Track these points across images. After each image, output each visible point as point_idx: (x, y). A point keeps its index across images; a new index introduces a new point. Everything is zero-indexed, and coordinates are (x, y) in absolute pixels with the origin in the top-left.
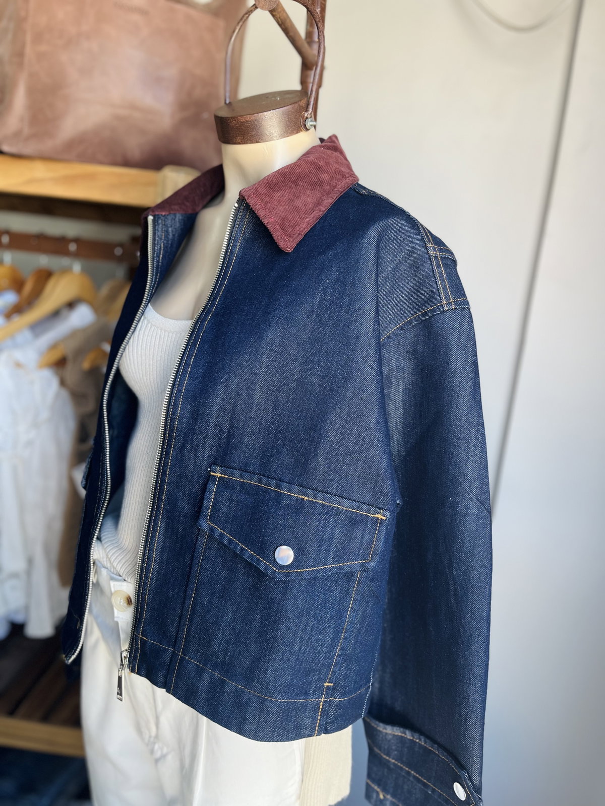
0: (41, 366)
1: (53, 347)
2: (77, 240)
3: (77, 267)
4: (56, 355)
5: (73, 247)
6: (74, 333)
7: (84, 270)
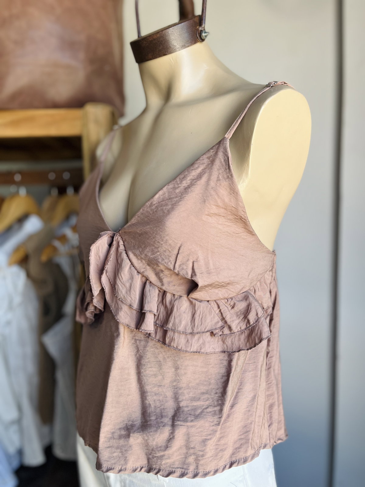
0: (10, 264)
1: (17, 249)
2: (20, 172)
3: (23, 191)
4: (20, 255)
5: (18, 178)
6: (31, 237)
7: (28, 193)
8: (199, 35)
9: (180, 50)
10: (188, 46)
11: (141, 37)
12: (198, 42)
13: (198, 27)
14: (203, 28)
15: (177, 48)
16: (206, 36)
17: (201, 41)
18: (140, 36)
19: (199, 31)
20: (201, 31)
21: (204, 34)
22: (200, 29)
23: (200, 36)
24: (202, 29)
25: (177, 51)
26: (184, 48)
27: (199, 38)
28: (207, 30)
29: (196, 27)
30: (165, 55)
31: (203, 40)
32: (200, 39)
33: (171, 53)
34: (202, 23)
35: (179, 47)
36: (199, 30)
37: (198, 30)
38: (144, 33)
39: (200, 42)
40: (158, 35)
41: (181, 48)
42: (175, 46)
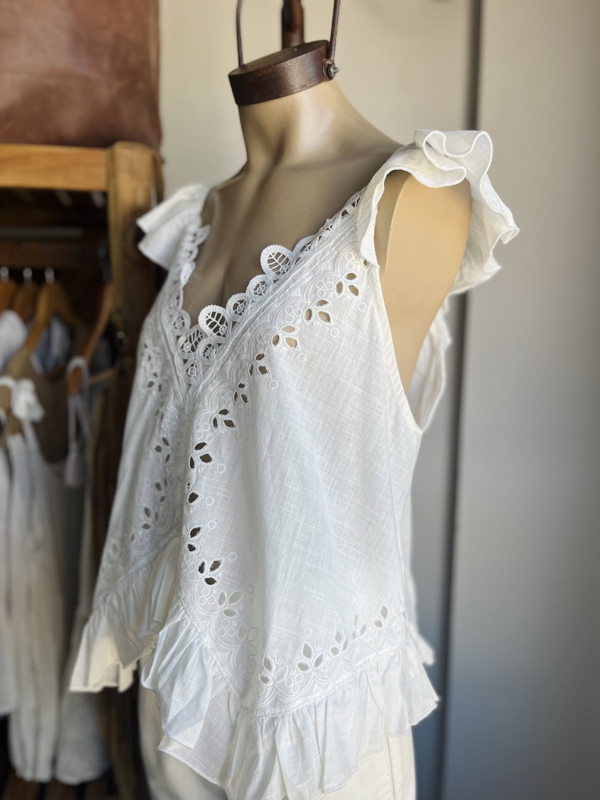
8: (326, 70)
9: (297, 92)
11: (244, 66)
12: (324, 80)
13: (324, 60)
14: (331, 61)
15: (295, 89)
16: (335, 73)
17: (328, 79)
20: (329, 65)
21: (332, 70)
22: (328, 62)
23: (327, 73)
24: (330, 63)
25: (295, 93)
26: (304, 90)
27: (325, 75)
28: (337, 65)
29: (322, 60)
30: (277, 97)
32: (327, 77)
33: (286, 95)
34: (331, 54)
35: (297, 89)
36: (325, 64)
37: (323, 64)
40: (270, 70)
41: (301, 88)
42: (293, 86)
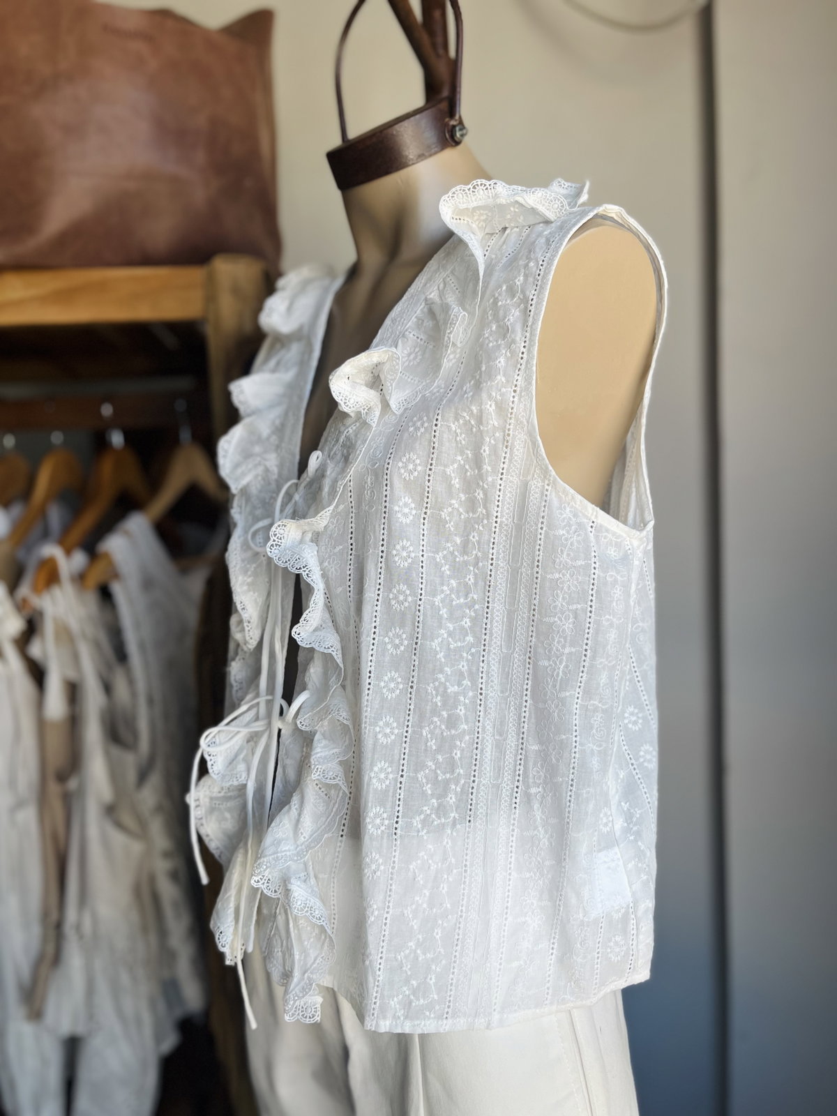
8: (450, 133)
9: (413, 164)
10: (431, 156)
11: (349, 141)
12: (449, 147)
13: (447, 120)
14: (456, 120)
15: (409, 161)
17: (454, 144)
18: (345, 140)
19: (450, 128)
20: (454, 127)
21: (458, 134)
23: (452, 136)
24: (455, 122)
25: (410, 165)
26: (423, 160)
27: (449, 140)
29: (444, 120)
30: (387, 173)
31: (457, 143)
32: (452, 142)
33: (398, 169)
34: (456, 111)
35: (412, 159)
36: (448, 125)
38: (353, 134)
39: (452, 146)
41: (417, 159)
42: (407, 156)
